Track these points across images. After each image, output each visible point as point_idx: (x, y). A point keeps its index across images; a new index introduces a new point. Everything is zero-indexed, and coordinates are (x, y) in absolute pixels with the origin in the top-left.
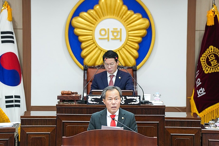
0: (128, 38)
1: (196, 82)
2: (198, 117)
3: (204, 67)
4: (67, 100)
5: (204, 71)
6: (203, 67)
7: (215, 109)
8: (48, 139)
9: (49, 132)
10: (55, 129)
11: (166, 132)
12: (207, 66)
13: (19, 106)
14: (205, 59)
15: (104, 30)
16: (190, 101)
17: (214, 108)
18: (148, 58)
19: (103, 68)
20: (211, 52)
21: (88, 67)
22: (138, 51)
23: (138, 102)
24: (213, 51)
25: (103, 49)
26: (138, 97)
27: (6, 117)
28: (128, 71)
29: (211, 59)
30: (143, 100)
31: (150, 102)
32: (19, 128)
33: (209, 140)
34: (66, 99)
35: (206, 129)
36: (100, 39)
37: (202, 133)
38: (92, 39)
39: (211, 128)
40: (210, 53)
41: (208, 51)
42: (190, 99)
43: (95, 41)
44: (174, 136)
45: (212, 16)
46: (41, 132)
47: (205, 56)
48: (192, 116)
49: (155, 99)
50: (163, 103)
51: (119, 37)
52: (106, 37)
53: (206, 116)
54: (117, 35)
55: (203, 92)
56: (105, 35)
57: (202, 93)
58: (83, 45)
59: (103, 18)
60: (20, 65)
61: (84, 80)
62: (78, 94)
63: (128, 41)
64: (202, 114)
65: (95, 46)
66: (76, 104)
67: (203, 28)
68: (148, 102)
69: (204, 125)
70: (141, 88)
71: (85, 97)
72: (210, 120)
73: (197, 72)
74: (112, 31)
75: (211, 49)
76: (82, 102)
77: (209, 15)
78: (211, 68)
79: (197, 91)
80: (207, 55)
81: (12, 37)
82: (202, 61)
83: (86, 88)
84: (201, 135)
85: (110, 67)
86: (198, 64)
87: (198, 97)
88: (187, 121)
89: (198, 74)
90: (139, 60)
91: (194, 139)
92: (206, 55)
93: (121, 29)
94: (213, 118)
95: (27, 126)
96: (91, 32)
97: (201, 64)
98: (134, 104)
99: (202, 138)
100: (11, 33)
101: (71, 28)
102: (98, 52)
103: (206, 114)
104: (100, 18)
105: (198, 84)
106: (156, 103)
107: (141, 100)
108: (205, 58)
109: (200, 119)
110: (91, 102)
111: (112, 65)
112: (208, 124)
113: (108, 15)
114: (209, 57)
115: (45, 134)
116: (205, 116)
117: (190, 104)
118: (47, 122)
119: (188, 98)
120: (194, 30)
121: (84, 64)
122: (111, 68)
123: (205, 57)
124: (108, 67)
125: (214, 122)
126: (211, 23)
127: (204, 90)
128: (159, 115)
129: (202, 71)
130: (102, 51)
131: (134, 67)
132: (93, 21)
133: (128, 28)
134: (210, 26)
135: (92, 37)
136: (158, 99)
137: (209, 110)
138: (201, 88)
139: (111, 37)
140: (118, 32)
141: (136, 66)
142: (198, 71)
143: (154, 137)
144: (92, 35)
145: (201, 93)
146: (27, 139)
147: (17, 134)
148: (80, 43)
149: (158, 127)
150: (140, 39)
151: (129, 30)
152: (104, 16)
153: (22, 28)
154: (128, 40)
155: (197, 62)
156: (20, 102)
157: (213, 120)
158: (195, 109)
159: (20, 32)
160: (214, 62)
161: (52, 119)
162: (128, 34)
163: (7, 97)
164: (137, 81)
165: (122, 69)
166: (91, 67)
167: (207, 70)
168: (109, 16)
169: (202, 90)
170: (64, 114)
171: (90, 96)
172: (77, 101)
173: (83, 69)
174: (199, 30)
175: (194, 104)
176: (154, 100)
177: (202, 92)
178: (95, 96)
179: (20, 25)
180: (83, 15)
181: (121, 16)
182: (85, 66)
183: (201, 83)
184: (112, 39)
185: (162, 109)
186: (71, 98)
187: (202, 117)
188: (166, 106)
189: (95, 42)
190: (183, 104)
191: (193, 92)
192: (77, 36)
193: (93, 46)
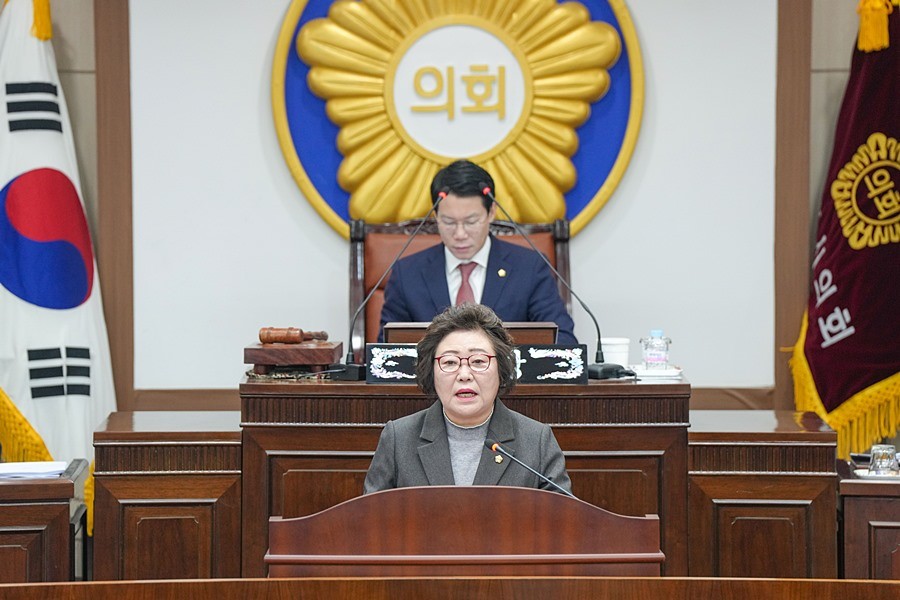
0: (533, 106)
1: (813, 285)
2: (823, 429)
3: (849, 221)
4: (284, 364)
5: (847, 239)
6: (843, 222)
7: (893, 393)
8: (209, 526)
9: (212, 498)
10: (238, 484)
11: (695, 495)
12: (859, 220)
13: (84, 390)
14: (850, 190)
15: (434, 73)
16: (791, 362)
17: (888, 392)
18: (616, 188)
19: (429, 230)
20: (874, 158)
21: (366, 228)
22: (575, 158)
23: (576, 372)
24: (883, 154)
25: (429, 153)
26: (578, 352)
27: (34, 436)
28: (533, 241)
29: (876, 187)
30: (597, 361)
31: (626, 369)
32: (88, 481)
33: (870, 525)
34: (278, 360)
35: (858, 477)
36: (417, 111)
37: (844, 496)
38: (385, 112)
39: (880, 474)
40: (871, 162)
41: (861, 156)
42: (791, 355)
43: (397, 118)
44: (729, 509)
45: (879, 10)
46: (178, 498)
47: (853, 176)
48: (801, 426)
49: (649, 356)
50: (681, 374)
51: (493, 101)
52: (442, 101)
53: (855, 425)
54: (488, 95)
55: (842, 325)
56: (437, 93)
57: (840, 331)
58: (347, 137)
59: (429, 23)
60: (88, 223)
61: (354, 282)
62: (329, 341)
63: (533, 120)
64: (841, 417)
65: (397, 142)
66: (323, 380)
67: (844, 61)
68: (617, 371)
69: (849, 463)
70: (588, 312)
71: (357, 350)
72: (875, 438)
73: (819, 245)
74: (465, 79)
75: (878, 148)
76: (345, 373)
77: (868, 6)
78: (875, 227)
79: (821, 321)
80: (857, 171)
81: (53, 107)
82: (839, 198)
83: (362, 316)
84: (838, 505)
85: (461, 233)
86: (822, 209)
87: (824, 345)
88: (781, 447)
89: (824, 250)
90: (576, 196)
91: (807, 518)
92: (857, 174)
93: (502, 70)
94: (885, 433)
95: (122, 473)
96: (380, 81)
97: (833, 211)
98: (560, 380)
99: (841, 514)
100: (50, 88)
101: (297, 66)
102: (407, 165)
103: (859, 414)
104: (415, 24)
105: (821, 294)
106: (653, 372)
107: (589, 364)
108: (849, 184)
109: (833, 437)
110: (385, 371)
111: (472, 223)
112: (867, 460)
113: (447, 12)
114: (867, 180)
115: (197, 508)
116: (851, 423)
117: (791, 376)
118: (202, 456)
119: (782, 349)
120: (807, 71)
121: (353, 216)
122: (466, 236)
123: (853, 181)
124: (454, 233)
125: (889, 452)
126: (876, 38)
127: (848, 319)
128: (665, 424)
129: (837, 241)
130: (424, 159)
131: (558, 227)
132: (387, 37)
133: (533, 65)
134: (874, 53)
135: (384, 104)
136: (659, 359)
137: (870, 400)
138: (837, 310)
139: (462, 101)
140: (489, 82)
141: (566, 223)
142: (824, 239)
143: (649, 517)
144: (382, 95)
145: (834, 329)
146: (123, 528)
147: (79, 504)
148: (335, 127)
149: (659, 475)
150: (579, 110)
151: (537, 71)
152: (430, 16)
153: (92, 67)
154: (532, 114)
155: (820, 204)
156: (88, 376)
157: (884, 441)
158: (809, 398)
159: (86, 86)
160: (889, 201)
161: (222, 446)
162: (534, 88)
163: (34, 355)
164: (570, 285)
165: (510, 234)
166: (378, 229)
167: (861, 235)
168: (451, 17)
169: (841, 316)
170: (272, 424)
171: (377, 347)
172: (325, 368)
173: (347, 234)
174: (824, 67)
175: (805, 375)
176: (644, 364)
177: (838, 327)
178: (399, 347)
179: (84, 55)
180: (345, 13)
181: (500, 15)
182: (357, 222)
183: (834, 289)
184: (466, 111)
185: (675, 400)
186: (299, 356)
187: (839, 429)
188: (692, 386)
189: (396, 125)
190: (763, 377)
191: (801, 325)
192: (320, 101)
193: (388, 141)
